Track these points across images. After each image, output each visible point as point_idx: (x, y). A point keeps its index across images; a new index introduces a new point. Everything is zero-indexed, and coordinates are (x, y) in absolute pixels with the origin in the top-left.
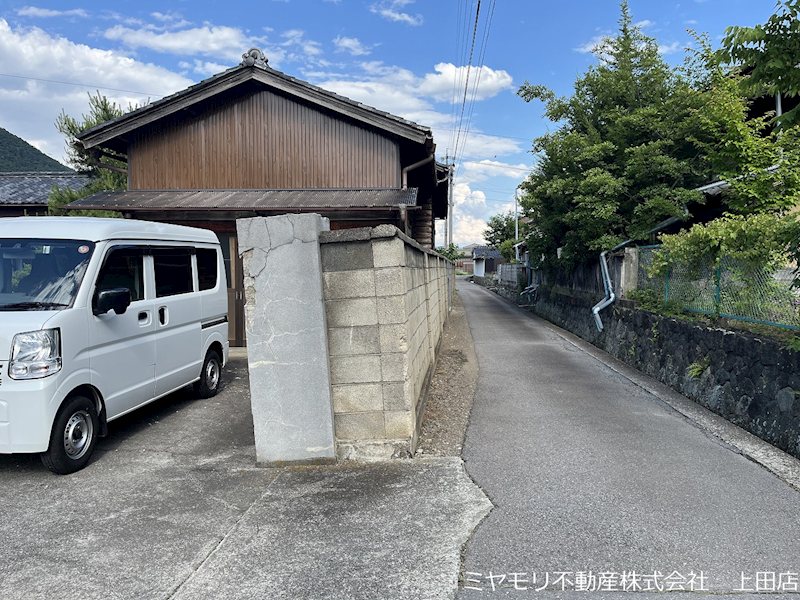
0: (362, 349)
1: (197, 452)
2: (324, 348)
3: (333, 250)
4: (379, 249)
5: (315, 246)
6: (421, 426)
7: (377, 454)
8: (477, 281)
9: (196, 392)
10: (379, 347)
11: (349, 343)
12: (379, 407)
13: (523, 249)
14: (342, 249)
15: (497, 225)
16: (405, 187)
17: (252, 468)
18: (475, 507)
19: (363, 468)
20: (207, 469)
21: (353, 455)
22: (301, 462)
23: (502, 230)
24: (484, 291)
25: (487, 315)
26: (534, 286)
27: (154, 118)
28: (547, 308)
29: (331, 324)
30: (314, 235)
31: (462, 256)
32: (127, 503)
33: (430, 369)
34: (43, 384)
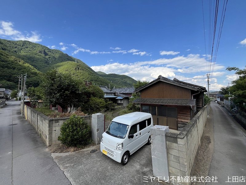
0: (175, 161)
4: (179, 140)
5: (164, 137)
8: (218, 102)
10: (179, 162)
11: (172, 158)
14: (170, 138)
15: (223, 89)
16: (193, 99)
23: (225, 91)
26: (236, 109)
34: (120, 152)
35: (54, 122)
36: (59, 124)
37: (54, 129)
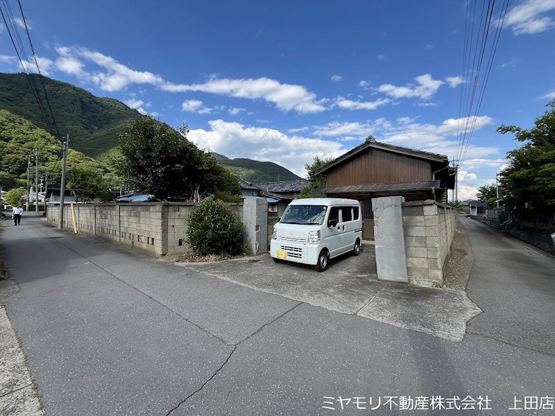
0: (419, 245)
1: (356, 273)
2: (403, 243)
3: (407, 209)
4: (426, 208)
5: (400, 207)
6: (445, 277)
7: (425, 284)
8: (473, 217)
9: (352, 254)
10: (426, 245)
11: (414, 243)
12: (426, 267)
13: (501, 203)
14: (411, 209)
15: (484, 190)
16: (434, 180)
17: (377, 281)
18: (472, 311)
19: (420, 288)
20: (361, 278)
21: (415, 283)
22: (395, 282)
23: (487, 193)
24: (477, 223)
25: (480, 235)
26: (510, 221)
27: (336, 164)
28: (519, 233)
29: (406, 235)
30: (400, 204)
31: (463, 206)
32: (340, 283)
33: (447, 256)
34: (316, 246)
35: (171, 209)
36: (179, 215)
37: (171, 223)
